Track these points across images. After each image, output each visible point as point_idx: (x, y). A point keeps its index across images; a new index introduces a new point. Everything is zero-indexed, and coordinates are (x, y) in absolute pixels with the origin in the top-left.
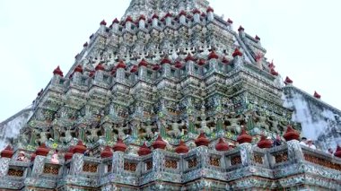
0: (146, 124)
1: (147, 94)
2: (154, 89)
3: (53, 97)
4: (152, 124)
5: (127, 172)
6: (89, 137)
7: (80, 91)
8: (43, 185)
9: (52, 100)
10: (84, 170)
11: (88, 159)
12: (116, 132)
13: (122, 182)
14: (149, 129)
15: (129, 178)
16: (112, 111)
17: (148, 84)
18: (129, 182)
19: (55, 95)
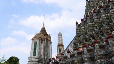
0: (108, 30)
1: (106, 18)
2: (109, 15)
3: (78, 31)
4: (111, 29)
5: (101, 50)
6: (90, 40)
7: (85, 26)
8: (78, 59)
9: (78, 32)
10: (88, 52)
11: (88, 48)
12: (98, 36)
13: (99, 54)
14: (109, 31)
15: (102, 52)
16: (95, 29)
17: (105, 14)
18: (103, 54)
19: (78, 30)
